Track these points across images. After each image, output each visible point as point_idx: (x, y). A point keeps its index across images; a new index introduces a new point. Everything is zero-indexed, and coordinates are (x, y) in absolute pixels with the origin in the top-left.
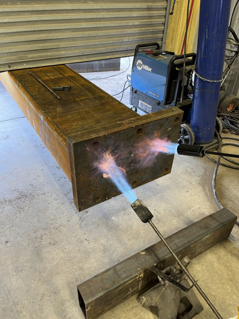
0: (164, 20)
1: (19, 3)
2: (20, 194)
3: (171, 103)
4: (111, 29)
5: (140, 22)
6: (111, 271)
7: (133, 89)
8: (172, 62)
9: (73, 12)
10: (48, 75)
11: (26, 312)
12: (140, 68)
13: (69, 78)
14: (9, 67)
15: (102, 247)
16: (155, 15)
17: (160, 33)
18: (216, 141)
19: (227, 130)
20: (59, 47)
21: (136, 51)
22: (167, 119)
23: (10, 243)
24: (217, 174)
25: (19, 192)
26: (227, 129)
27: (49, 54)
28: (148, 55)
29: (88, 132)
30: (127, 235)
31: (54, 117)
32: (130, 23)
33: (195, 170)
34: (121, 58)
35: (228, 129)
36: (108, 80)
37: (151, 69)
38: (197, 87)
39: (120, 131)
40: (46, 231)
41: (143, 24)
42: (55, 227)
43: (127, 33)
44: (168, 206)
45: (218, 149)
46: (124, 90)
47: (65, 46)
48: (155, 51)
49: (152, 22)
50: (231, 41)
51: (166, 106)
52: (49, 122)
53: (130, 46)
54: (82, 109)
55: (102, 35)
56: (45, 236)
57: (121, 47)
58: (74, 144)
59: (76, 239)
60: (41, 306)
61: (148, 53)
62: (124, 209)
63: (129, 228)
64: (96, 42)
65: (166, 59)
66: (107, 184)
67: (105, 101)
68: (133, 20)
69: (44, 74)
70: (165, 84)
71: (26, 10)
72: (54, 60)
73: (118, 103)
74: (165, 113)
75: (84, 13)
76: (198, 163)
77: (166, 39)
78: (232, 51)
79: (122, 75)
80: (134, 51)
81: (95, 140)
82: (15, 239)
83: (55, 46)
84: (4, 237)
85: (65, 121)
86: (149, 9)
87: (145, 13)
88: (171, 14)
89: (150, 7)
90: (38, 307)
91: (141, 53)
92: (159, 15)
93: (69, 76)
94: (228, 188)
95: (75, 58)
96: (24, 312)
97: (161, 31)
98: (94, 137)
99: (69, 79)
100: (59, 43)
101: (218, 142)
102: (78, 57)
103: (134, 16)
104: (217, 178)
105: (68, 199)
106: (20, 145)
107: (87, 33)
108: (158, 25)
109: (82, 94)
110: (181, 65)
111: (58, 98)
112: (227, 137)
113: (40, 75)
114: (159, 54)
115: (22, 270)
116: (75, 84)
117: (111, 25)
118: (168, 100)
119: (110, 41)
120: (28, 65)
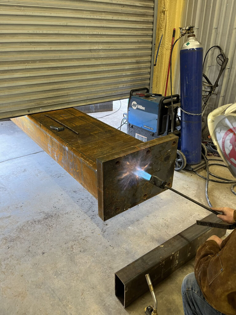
0: (149, 70)
1: (38, 62)
2: (46, 215)
3: (163, 134)
4: (110, 79)
5: (132, 73)
6: (139, 261)
7: (129, 125)
8: (161, 102)
9: (79, 68)
10: (62, 116)
11: (71, 305)
12: (135, 108)
13: (79, 117)
14: (29, 112)
15: (125, 250)
16: (143, 67)
17: (147, 80)
18: (203, 162)
19: (210, 154)
20: (68, 94)
21: (131, 95)
22: (167, 143)
23: (46, 253)
24: (208, 188)
25: (45, 213)
26: (210, 152)
27: (60, 100)
28: (140, 97)
29: (112, 154)
30: (143, 239)
31: (78, 147)
32: (124, 73)
33: (190, 186)
34: (113, 102)
35: (212, 152)
36: (103, 119)
37: (145, 108)
38: (184, 119)
39: (135, 152)
40: (75, 242)
41: (134, 73)
42: (82, 238)
43: (122, 81)
44: (173, 215)
45: (206, 168)
46: (121, 126)
47: (73, 93)
48: (146, 94)
49: (140, 72)
50: (205, 83)
51: (159, 136)
52: (74, 151)
53: (124, 91)
54: (98, 140)
55: (102, 83)
56: (75, 246)
57: (117, 92)
58: (104, 163)
59: (102, 246)
60: (83, 299)
61: (141, 96)
62: (138, 220)
63: (144, 234)
64: (98, 89)
65: (157, 100)
66: (125, 196)
67: (114, 133)
68: (126, 71)
69: (59, 116)
70: (157, 119)
71: (43, 67)
72: (64, 104)
73: (124, 134)
74: (165, 139)
75: (88, 68)
76: (191, 181)
77: (152, 84)
78: (206, 92)
79: (115, 114)
80: (129, 94)
81: (118, 160)
82: (50, 250)
83: (66, 93)
84: (40, 250)
85: (87, 150)
86: (137, 63)
87: (135, 66)
88: (155, 65)
89: (138, 61)
90: (80, 300)
91: (135, 96)
92: (146, 66)
93: (79, 116)
94: (219, 198)
95: (81, 102)
96: (70, 306)
97: (148, 78)
98: (117, 157)
99: (80, 119)
100: (69, 91)
101: (205, 163)
102: (83, 101)
103: (126, 68)
104: (209, 191)
105: (88, 216)
106: (38, 176)
107: (91, 83)
108: (145, 74)
109: (94, 129)
110: (169, 104)
111: (76, 133)
112: (212, 159)
113: (55, 116)
114: (150, 96)
115: (61, 273)
116: (86, 122)
117: (109, 76)
118: (161, 131)
119: (109, 88)
120: (43, 109)
